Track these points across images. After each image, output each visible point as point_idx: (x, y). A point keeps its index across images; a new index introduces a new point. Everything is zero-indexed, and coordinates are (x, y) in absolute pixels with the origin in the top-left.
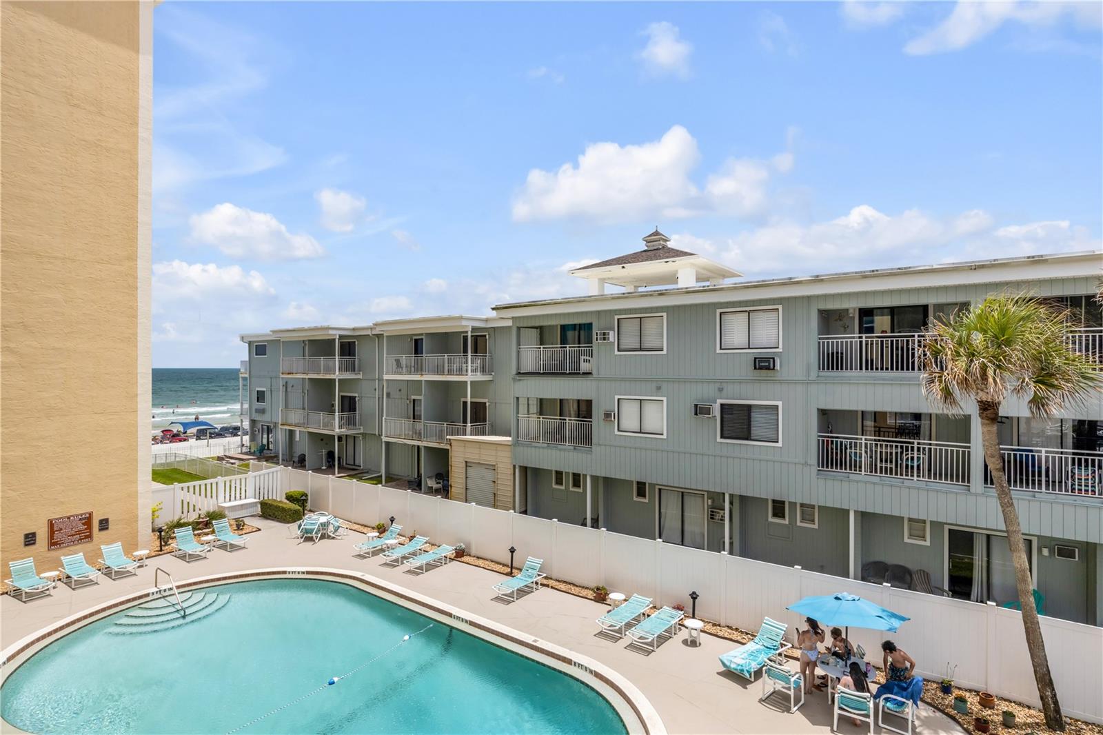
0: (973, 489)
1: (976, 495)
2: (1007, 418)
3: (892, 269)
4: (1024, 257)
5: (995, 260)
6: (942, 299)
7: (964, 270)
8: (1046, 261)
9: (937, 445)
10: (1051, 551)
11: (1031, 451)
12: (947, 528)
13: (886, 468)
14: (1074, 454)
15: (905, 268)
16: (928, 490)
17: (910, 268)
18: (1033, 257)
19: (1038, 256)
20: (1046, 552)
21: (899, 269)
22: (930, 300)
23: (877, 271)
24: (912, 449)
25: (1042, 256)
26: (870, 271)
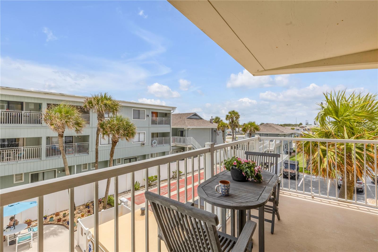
0: (42, 159)
1: (43, 160)
2: (49, 137)
3: (15, 88)
4: (59, 93)
5: (51, 92)
6: (29, 101)
7: (42, 93)
8: (64, 95)
9: (26, 148)
10: (61, 172)
11: (55, 146)
12: (30, 174)
13: (8, 159)
14: (65, 145)
15: (21, 89)
16: (27, 163)
17: (23, 89)
18: (61, 94)
19: (62, 94)
20: (59, 172)
21: (19, 89)
22: (25, 101)
23: (9, 88)
24: (21, 150)
25: (63, 94)
26: (6, 87)
